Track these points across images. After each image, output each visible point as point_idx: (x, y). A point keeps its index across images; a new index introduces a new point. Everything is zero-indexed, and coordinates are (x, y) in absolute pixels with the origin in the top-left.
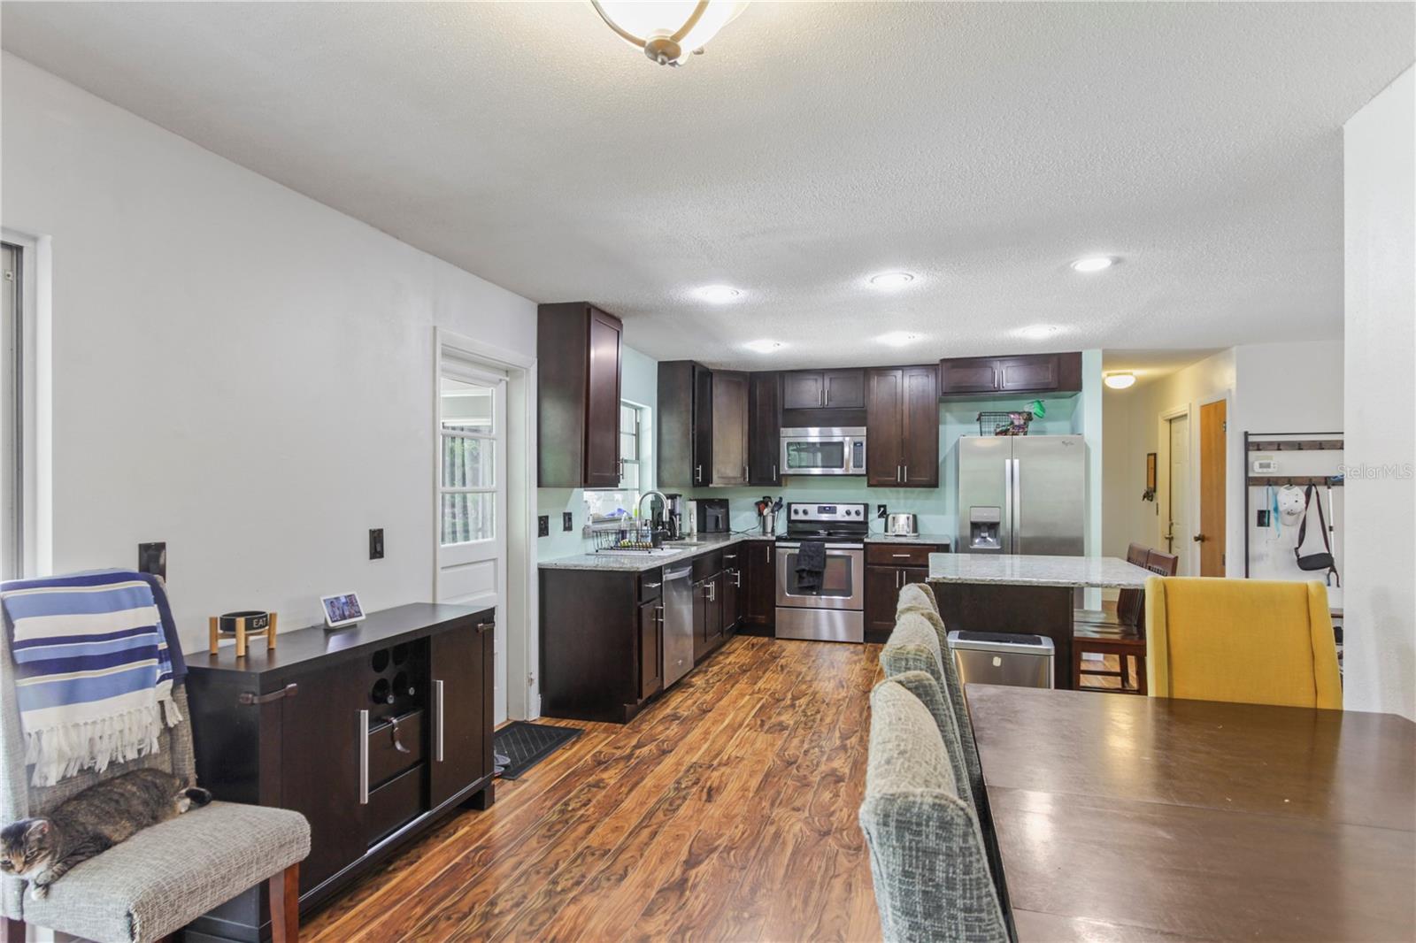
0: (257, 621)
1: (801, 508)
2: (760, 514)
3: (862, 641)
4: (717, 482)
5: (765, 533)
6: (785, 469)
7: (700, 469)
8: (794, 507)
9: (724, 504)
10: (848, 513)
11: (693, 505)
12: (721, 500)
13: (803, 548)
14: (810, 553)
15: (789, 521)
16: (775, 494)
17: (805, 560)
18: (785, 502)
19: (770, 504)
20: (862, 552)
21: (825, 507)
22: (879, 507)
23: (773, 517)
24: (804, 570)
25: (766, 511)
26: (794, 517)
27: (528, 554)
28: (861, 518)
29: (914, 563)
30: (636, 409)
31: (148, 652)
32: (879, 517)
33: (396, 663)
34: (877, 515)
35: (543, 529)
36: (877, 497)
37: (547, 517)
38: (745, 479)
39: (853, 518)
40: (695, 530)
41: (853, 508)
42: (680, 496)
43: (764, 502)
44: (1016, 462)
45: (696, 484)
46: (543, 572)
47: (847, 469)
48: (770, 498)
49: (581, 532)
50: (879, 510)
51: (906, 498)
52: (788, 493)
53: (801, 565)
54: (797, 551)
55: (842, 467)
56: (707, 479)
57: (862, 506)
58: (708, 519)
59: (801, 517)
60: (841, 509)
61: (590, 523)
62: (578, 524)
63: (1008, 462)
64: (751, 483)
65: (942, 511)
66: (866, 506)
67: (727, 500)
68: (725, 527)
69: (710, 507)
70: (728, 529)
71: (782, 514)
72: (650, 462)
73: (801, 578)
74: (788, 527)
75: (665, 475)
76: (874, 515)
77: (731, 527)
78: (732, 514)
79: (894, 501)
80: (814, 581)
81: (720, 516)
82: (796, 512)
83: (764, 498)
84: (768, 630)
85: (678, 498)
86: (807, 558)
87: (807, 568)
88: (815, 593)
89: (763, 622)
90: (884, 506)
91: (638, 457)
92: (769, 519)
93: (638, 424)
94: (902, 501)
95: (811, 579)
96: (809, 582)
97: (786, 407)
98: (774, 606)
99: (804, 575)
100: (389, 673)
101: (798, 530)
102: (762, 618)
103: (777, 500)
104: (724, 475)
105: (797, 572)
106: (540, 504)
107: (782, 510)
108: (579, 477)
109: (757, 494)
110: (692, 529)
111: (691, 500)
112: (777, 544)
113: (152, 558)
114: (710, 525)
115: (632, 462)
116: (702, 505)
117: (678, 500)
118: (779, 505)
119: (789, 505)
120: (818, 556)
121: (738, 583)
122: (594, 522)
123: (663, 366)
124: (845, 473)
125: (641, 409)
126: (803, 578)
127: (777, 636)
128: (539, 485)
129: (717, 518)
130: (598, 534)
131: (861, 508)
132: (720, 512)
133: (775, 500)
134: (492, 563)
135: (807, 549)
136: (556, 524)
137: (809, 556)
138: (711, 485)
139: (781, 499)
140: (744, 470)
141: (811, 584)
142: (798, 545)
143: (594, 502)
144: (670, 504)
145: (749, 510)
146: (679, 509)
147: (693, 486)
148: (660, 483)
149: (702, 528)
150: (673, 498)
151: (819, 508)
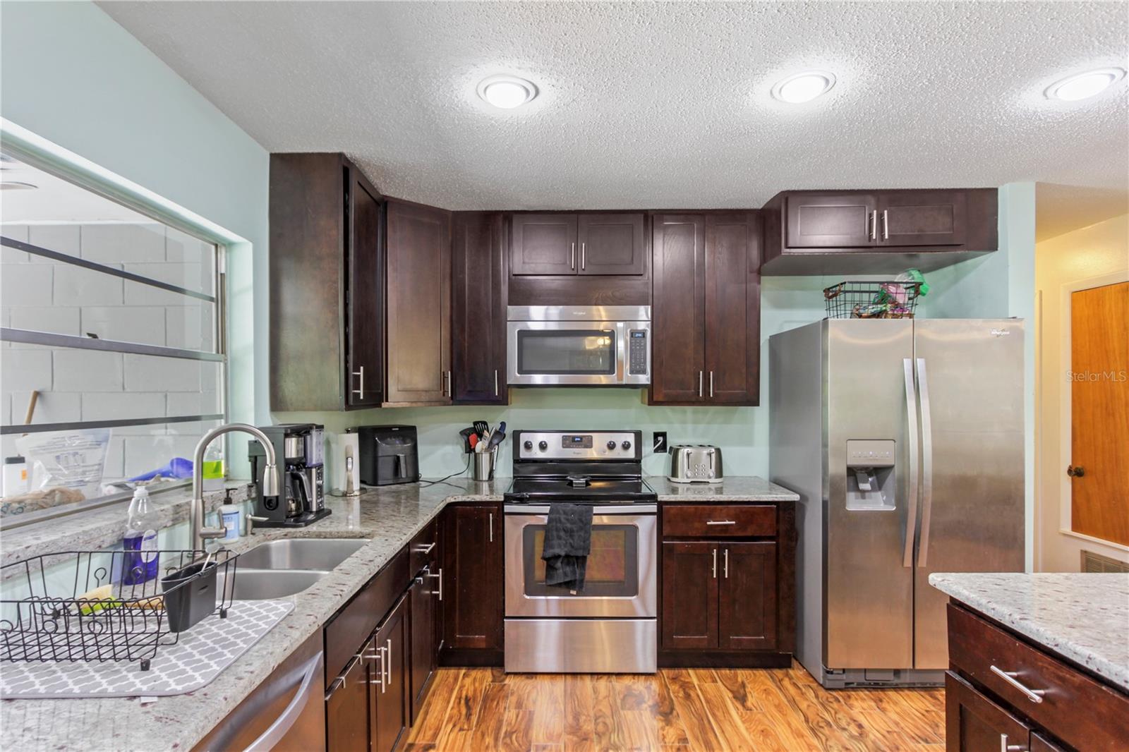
1: (536, 439)
2: (470, 449)
3: (652, 668)
4: (396, 397)
6: (514, 376)
7: (361, 373)
8: (524, 438)
9: (408, 433)
10: (611, 446)
11: (351, 440)
12: (402, 428)
13: (553, 516)
14: (568, 525)
15: (518, 461)
16: (494, 416)
17: (559, 538)
18: (508, 431)
19: (486, 433)
20: (654, 518)
21: (574, 438)
22: (656, 435)
23: (491, 455)
24: (557, 557)
25: (480, 446)
26: (524, 454)
28: (631, 454)
29: (740, 534)
30: (219, 244)
32: (656, 451)
34: (652, 448)
36: (654, 420)
38: (444, 392)
39: (618, 453)
40: (356, 485)
41: (619, 439)
42: (320, 428)
43: (477, 430)
44: (920, 363)
45: (351, 403)
47: (620, 377)
48: (485, 423)
50: (656, 442)
51: (695, 422)
52: (513, 415)
53: (552, 547)
54: (545, 520)
55: (611, 371)
56: (377, 395)
57: (633, 435)
58: (380, 462)
59: (537, 454)
60: (599, 441)
63: (907, 363)
64: (455, 399)
65: (748, 441)
66: (638, 435)
67: (413, 429)
68: (411, 474)
69: (381, 439)
70: (416, 478)
71: (506, 450)
72: (250, 359)
73: (548, 567)
74: (515, 470)
75: (289, 387)
76: (648, 447)
77: (421, 471)
78: (421, 450)
79: (677, 426)
80: (574, 572)
81: (401, 455)
82: (528, 446)
83: (475, 423)
84: (493, 657)
85: (314, 432)
86: (562, 534)
87: (563, 553)
88: (574, 592)
89: (483, 645)
90: (664, 435)
91: (222, 347)
92: (485, 458)
94: (690, 427)
95: (568, 569)
96: (565, 574)
97: (514, 272)
98: (502, 615)
99: (557, 563)
102: (479, 640)
103: (498, 426)
104: (409, 387)
105: (546, 559)
107: (504, 443)
109: (466, 417)
110: (349, 483)
111: (348, 432)
112: (507, 508)
114: (385, 470)
116: (368, 437)
117: (313, 438)
118: (500, 434)
119: (516, 435)
120: (580, 528)
121: (440, 592)
123: (282, 163)
124: (616, 382)
125: (229, 245)
126: (555, 568)
127: (508, 670)
129: (396, 458)
131: (631, 438)
132: (397, 448)
133: (494, 426)
135: (563, 517)
137: (565, 531)
138: (384, 405)
139: (503, 424)
140: (444, 377)
141: (567, 579)
142: (547, 509)
144: (292, 448)
145: (447, 443)
146: (316, 455)
147: (348, 407)
148: (277, 403)
149: (369, 478)
150: (302, 432)
151: (564, 439)
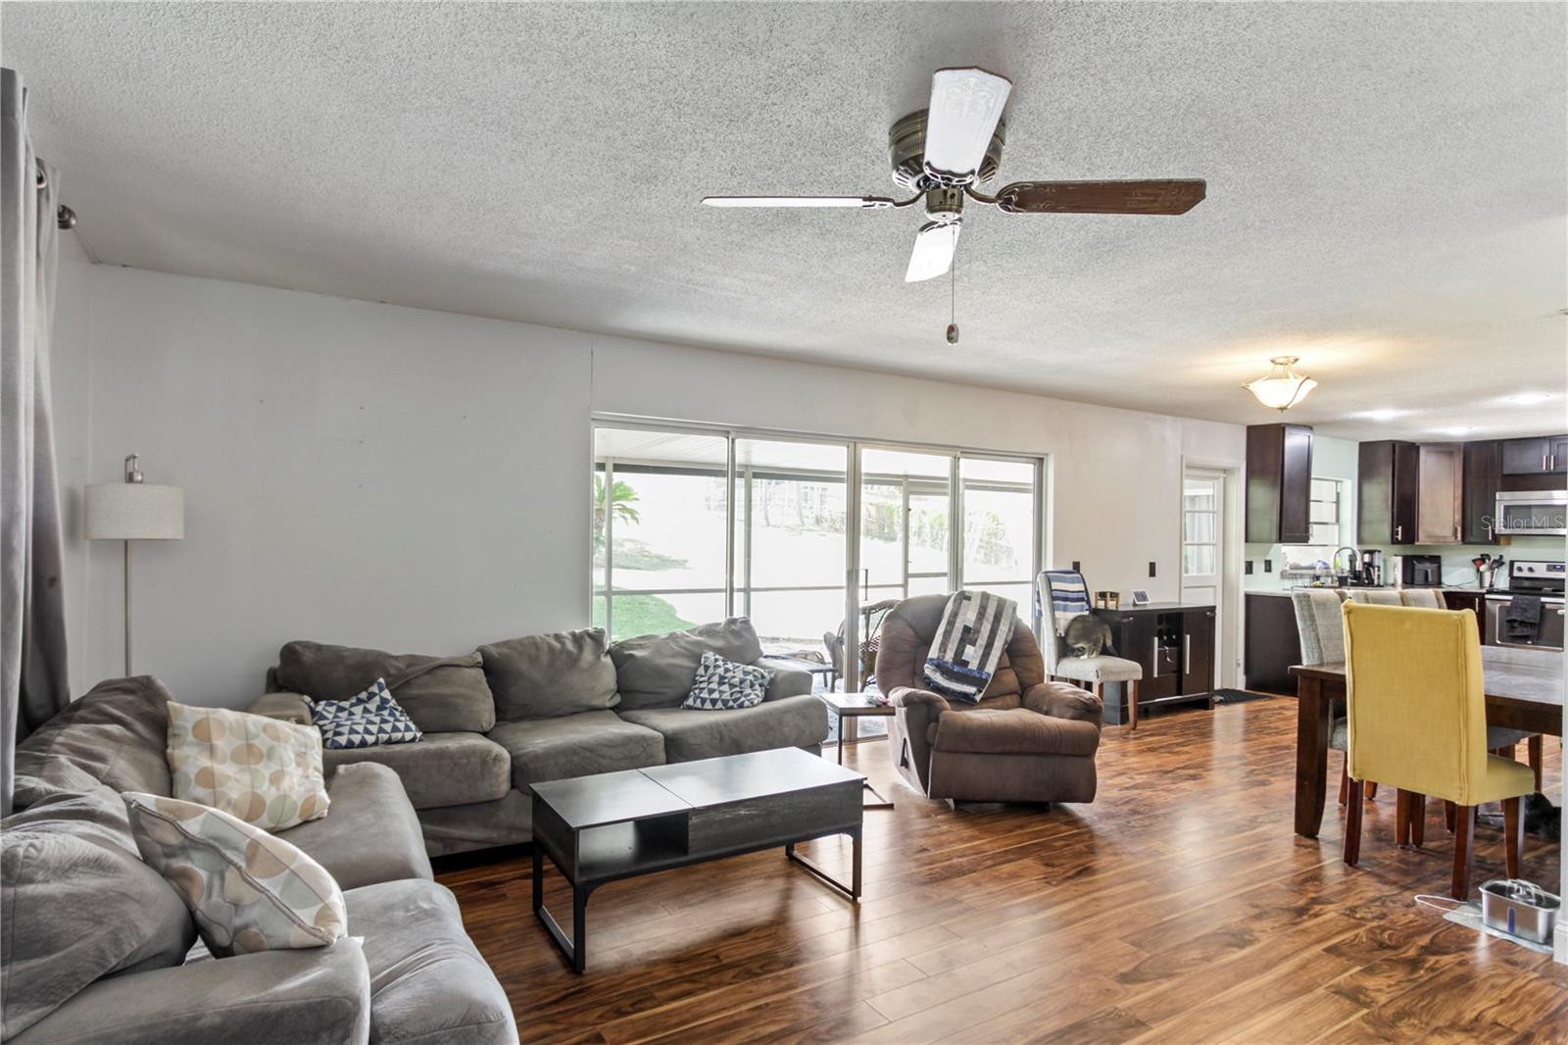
0: (1115, 596)
1: (1525, 566)
2: (1477, 570)
4: (1424, 539)
5: (1481, 586)
6: (1501, 529)
7: (1402, 528)
8: (1516, 565)
9: (1434, 560)
11: (1399, 560)
12: (1430, 556)
13: (1520, 601)
14: (1524, 606)
15: (1512, 578)
16: (1496, 552)
17: (1518, 611)
18: (1505, 560)
19: (1489, 561)
21: (1553, 566)
23: (1492, 573)
24: (1515, 621)
25: (1484, 568)
26: (1516, 574)
27: (1238, 583)
30: (1337, 482)
31: (1082, 600)
33: (1167, 623)
35: (1249, 568)
37: (1251, 562)
38: (1456, 537)
40: (1400, 581)
42: (1379, 551)
43: (1483, 559)
45: (1396, 542)
46: (1249, 598)
48: (1489, 555)
49: (1279, 574)
52: (1509, 552)
53: (1514, 616)
54: (1508, 604)
56: (1410, 537)
58: (1416, 573)
59: (1525, 574)
61: (1287, 568)
62: (1276, 567)
64: (1464, 541)
67: (1438, 556)
68: (1436, 580)
69: (1418, 562)
70: (1439, 581)
71: (1505, 571)
72: (1349, 524)
73: (1513, 628)
74: (1507, 582)
75: (1365, 535)
77: (1443, 579)
78: (1444, 569)
81: (1429, 571)
82: (1520, 569)
83: (1481, 555)
85: (1377, 553)
86: (1520, 610)
87: (1519, 619)
88: (1529, 643)
91: (1338, 520)
92: (1487, 574)
93: (1338, 494)
95: (1527, 630)
96: (1522, 632)
97: (1505, 472)
99: (1516, 625)
100: (1163, 626)
101: (1518, 586)
103: (1497, 557)
104: (1433, 534)
105: (1509, 621)
106: (1246, 554)
107: (1504, 567)
108: (1275, 535)
109: (1476, 552)
110: (1395, 580)
111: (1393, 555)
112: (1487, 596)
113: (1077, 566)
114: (1418, 576)
115: (1333, 524)
116: (1409, 560)
117: (1377, 555)
118: (1499, 563)
119: (1512, 563)
120: (1533, 608)
122: (1291, 568)
123: (1364, 445)
125: (1341, 482)
126: (1515, 628)
128: (1247, 541)
129: (1426, 573)
130: (1294, 577)
132: (1429, 567)
133: (1495, 557)
134: (1212, 589)
136: (1259, 567)
137: (1522, 609)
138: (1417, 543)
139: (1501, 557)
140: (1456, 530)
141: (1524, 634)
142: (1510, 598)
143: (1290, 554)
144: (1367, 558)
145: (1464, 566)
146: (1377, 562)
147: (1393, 543)
148: (1360, 541)
149: (1409, 580)
150: (1371, 552)
151: (1548, 566)
